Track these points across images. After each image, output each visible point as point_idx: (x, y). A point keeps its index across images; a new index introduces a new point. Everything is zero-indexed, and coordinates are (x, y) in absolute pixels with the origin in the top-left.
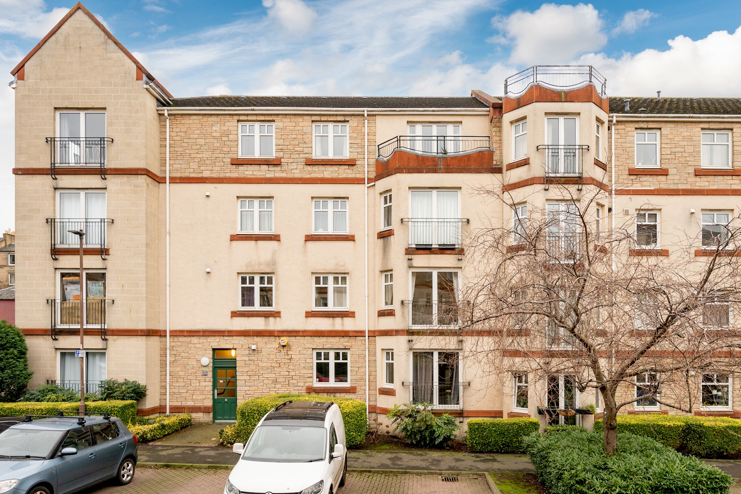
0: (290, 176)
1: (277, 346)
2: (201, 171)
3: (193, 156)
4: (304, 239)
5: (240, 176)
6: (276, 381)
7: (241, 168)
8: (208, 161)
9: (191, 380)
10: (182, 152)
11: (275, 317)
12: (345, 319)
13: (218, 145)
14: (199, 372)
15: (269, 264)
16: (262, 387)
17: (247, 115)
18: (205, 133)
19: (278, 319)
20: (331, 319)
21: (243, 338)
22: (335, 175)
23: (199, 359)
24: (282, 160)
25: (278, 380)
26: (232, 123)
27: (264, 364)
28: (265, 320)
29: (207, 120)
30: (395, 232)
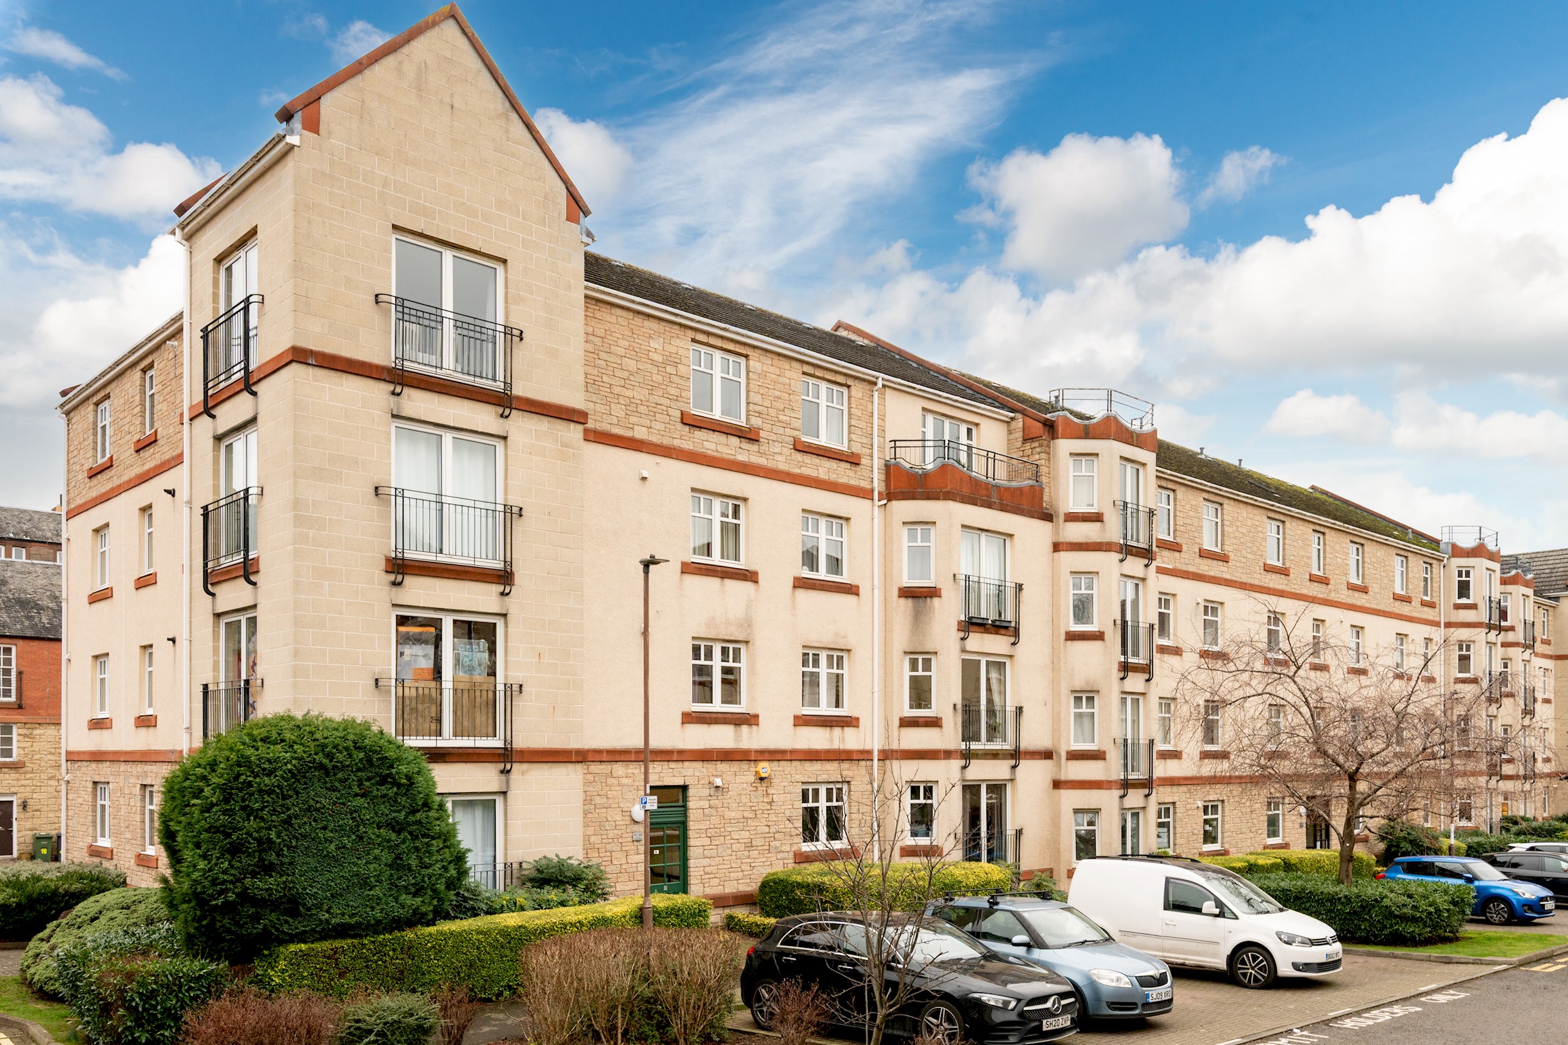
0: (771, 464)
1: (752, 779)
2: (631, 426)
3: (617, 390)
4: (791, 584)
5: (696, 449)
6: (750, 846)
7: (699, 434)
8: (642, 408)
9: (611, 852)
10: (597, 378)
11: (750, 725)
12: (847, 729)
13: (660, 378)
14: (627, 835)
15: (741, 625)
16: (730, 858)
17: (709, 334)
18: (638, 350)
19: (754, 727)
20: (828, 729)
21: (698, 765)
22: (833, 477)
23: (626, 809)
24: (762, 434)
25: (754, 843)
26: (683, 342)
27: (733, 814)
28: (736, 731)
29: (641, 325)
30: (943, 593)
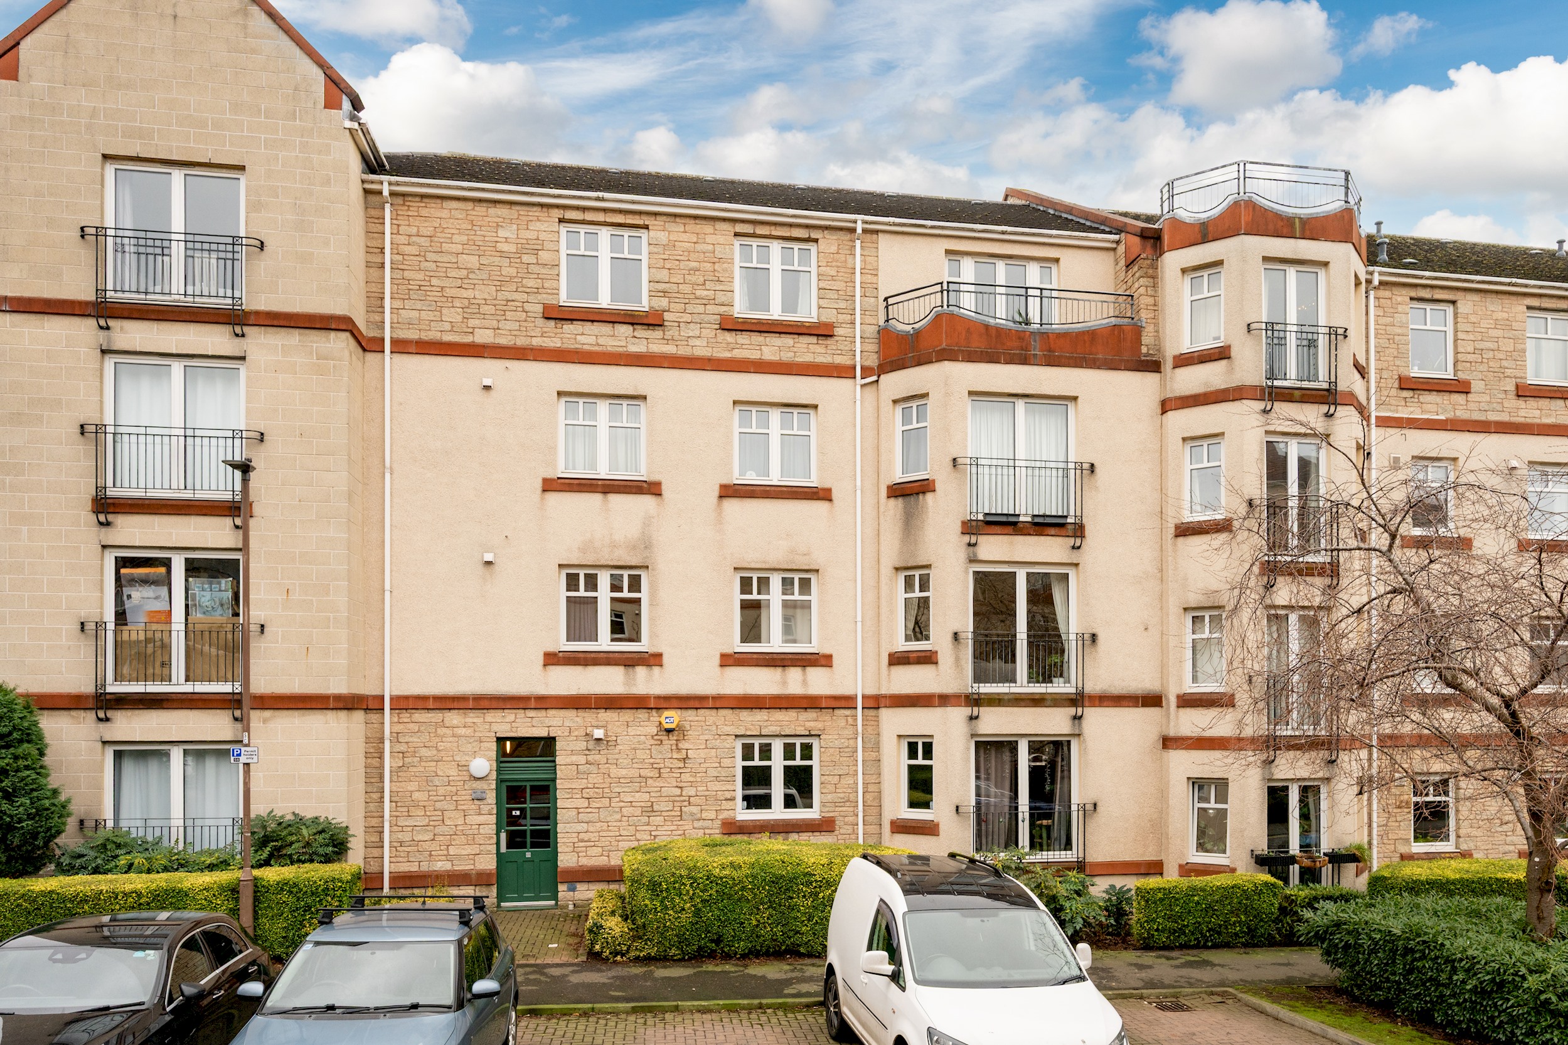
0: (683, 351)
1: (655, 730)
2: (471, 330)
3: (449, 292)
4: (717, 493)
5: (565, 346)
6: (650, 810)
7: (568, 328)
8: (486, 307)
9: (443, 811)
10: (422, 283)
11: (649, 666)
12: (810, 670)
13: (513, 272)
14: (464, 793)
15: (634, 548)
16: (619, 824)
17: (584, 209)
18: (481, 243)
19: (656, 669)
20: (779, 670)
21: (571, 713)
22: (787, 356)
23: (464, 763)
24: (667, 316)
25: (656, 807)
26: (546, 225)
27: (624, 772)
28: (627, 674)
29: (484, 214)
30: (938, 486)
